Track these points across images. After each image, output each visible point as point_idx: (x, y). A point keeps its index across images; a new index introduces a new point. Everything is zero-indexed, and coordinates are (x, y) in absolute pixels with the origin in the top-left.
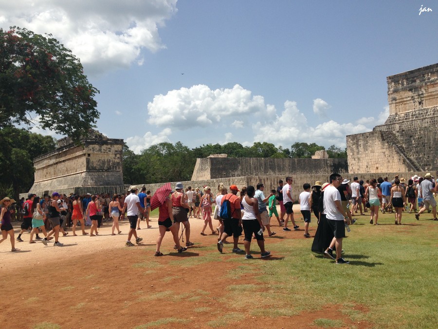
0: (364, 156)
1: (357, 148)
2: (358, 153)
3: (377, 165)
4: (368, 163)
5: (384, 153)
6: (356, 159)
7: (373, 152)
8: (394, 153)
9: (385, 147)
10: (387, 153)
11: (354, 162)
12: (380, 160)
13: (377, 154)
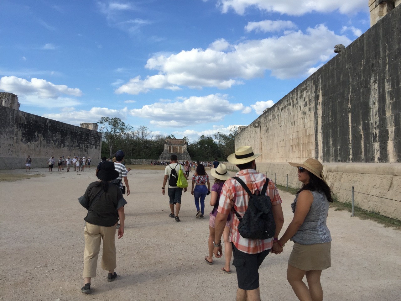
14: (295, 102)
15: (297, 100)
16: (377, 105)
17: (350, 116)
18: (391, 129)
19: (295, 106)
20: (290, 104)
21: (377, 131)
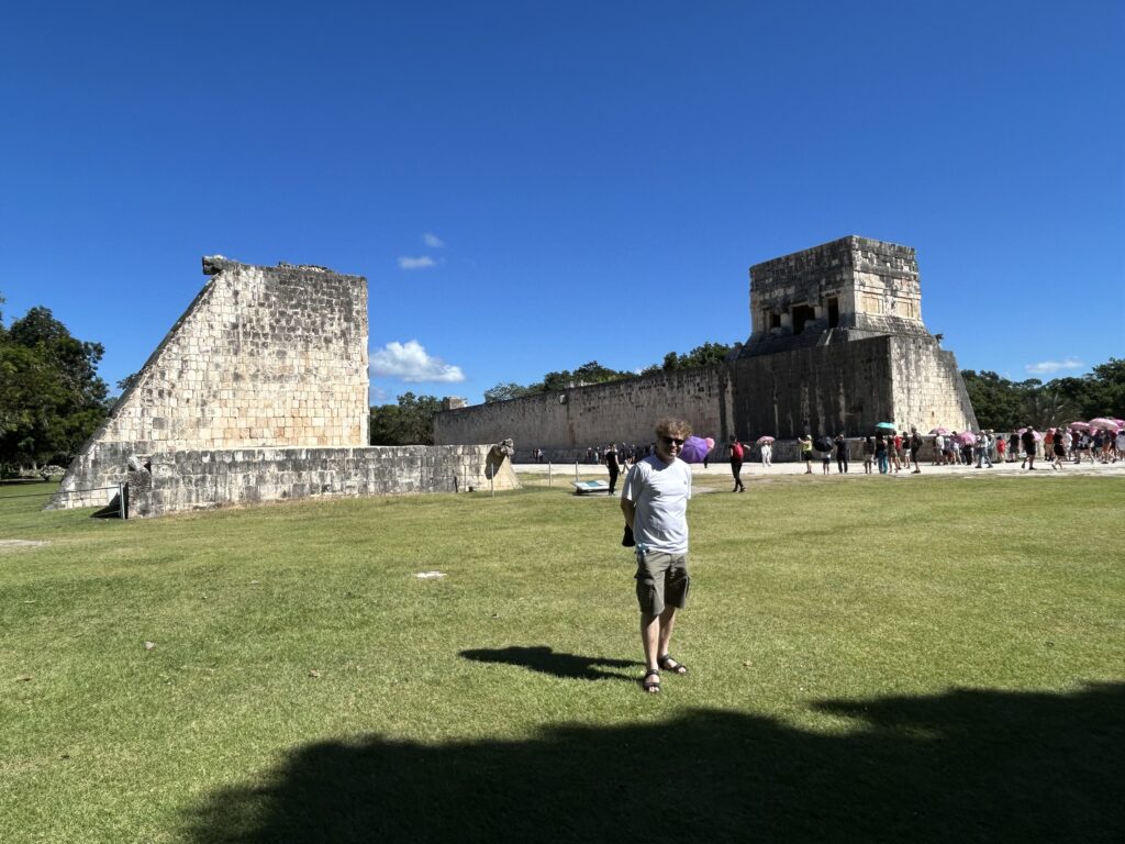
0: (916, 385)
1: (907, 368)
2: (908, 379)
3: (933, 409)
4: (921, 402)
5: (940, 385)
6: (906, 391)
7: (927, 380)
8: (952, 388)
9: (942, 374)
10: (943, 385)
11: (902, 395)
12: (936, 398)
13: (932, 386)
14: (676, 384)
15: (679, 382)
16: (807, 401)
17: (776, 406)
18: (822, 419)
19: (675, 389)
20: (664, 385)
21: (808, 419)
